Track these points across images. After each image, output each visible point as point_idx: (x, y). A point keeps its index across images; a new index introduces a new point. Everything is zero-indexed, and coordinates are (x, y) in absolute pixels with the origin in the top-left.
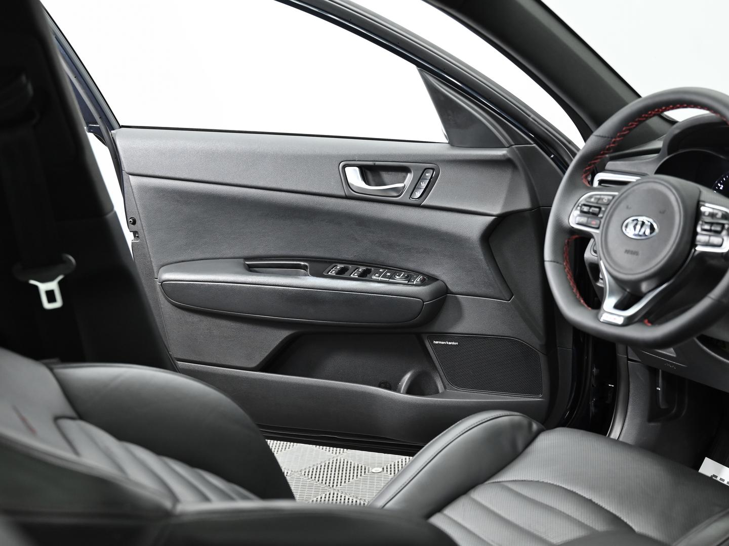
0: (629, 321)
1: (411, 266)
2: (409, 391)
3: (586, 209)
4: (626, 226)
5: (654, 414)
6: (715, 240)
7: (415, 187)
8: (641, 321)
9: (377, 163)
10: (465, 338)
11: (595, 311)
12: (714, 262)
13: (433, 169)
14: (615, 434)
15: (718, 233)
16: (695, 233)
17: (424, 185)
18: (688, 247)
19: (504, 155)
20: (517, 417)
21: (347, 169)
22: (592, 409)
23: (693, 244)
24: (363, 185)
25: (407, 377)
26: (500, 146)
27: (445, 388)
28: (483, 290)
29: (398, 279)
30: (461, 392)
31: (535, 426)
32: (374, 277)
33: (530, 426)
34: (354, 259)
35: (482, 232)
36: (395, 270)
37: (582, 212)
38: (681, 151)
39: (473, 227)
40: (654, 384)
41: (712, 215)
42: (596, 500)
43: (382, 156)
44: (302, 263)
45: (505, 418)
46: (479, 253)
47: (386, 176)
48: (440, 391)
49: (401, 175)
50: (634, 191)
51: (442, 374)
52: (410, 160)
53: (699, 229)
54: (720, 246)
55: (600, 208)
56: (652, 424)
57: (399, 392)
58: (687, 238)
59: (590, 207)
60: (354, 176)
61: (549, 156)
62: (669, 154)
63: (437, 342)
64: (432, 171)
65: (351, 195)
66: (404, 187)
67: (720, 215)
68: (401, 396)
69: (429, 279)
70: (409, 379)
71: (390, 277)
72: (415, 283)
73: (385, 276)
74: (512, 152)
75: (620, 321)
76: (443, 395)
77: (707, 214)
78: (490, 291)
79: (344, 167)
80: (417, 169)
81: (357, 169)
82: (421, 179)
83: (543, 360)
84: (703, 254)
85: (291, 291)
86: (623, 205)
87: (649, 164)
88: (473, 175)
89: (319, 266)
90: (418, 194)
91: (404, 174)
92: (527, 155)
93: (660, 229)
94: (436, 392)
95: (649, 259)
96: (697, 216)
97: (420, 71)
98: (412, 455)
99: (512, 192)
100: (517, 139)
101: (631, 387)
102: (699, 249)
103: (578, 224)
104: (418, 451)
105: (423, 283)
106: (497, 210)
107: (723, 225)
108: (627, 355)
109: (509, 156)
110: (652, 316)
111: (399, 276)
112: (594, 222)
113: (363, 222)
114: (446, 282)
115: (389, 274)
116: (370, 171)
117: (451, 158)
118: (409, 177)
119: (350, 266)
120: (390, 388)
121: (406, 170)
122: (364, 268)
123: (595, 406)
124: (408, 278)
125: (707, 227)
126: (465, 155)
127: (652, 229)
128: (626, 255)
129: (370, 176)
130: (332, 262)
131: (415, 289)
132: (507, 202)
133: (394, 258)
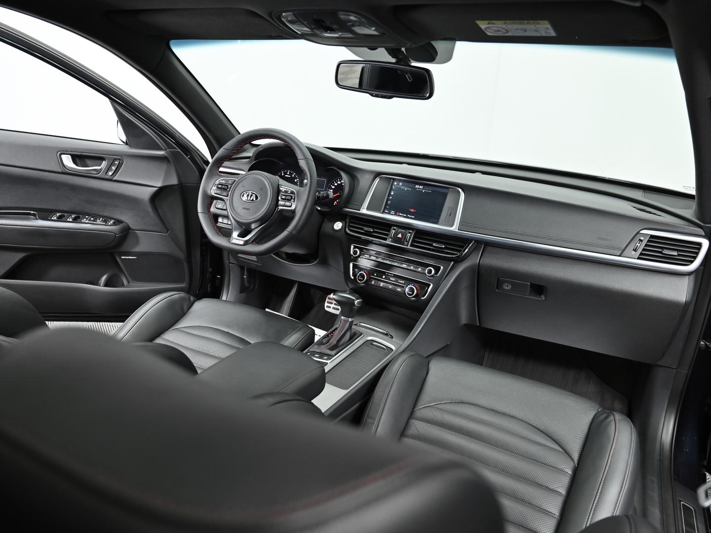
0: (246, 243)
1: (106, 214)
2: (106, 285)
3: (220, 186)
4: (243, 196)
5: (243, 289)
6: (288, 204)
7: (109, 169)
8: (252, 243)
9: (83, 154)
10: (140, 255)
11: (227, 238)
12: (287, 214)
13: (120, 160)
14: (224, 298)
15: (289, 200)
16: (278, 201)
17: (114, 168)
18: (275, 206)
19: (163, 155)
20: (182, 294)
21: (63, 156)
22: (209, 289)
23: (277, 205)
24: (74, 166)
25: (104, 278)
26: (161, 149)
27: (129, 282)
28: (151, 228)
29: (98, 221)
30: (139, 284)
31: (192, 298)
32: (83, 221)
33: (190, 298)
34: (68, 210)
35: (150, 196)
36: (96, 217)
37: (218, 187)
38: (261, 159)
39: (146, 193)
40: (243, 274)
41: (286, 192)
42: (231, 332)
43: (86, 149)
44: (32, 212)
45: (176, 295)
46: (149, 208)
47: (88, 162)
48: (125, 285)
49: (99, 162)
50: (246, 178)
51: (127, 274)
52: (105, 153)
53: (280, 198)
54: (291, 207)
55: (228, 186)
56: (242, 294)
57: (100, 286)
58: (274, 202)
59: (222, 185)
60: (67, 161)
61: (187, 156)
62: (255, 160)
63: (124, 257)
64: (119, 160)
65: (65, 172)
66: (101, 169)
67: (289, 192)
68: (101, 288)
69: (118, 222)
70: (105, 279)
71: (93, 221)
72: (110, 224)
73: (90, 220)
74: (167, 152)
75: (242, 243)
76: (127, 287)
77: (283, 191)
78: (156, 228)
79: (60, 155)
80: (109, 159)
81: (70, 156)
82: (112, 164)
83: (186, 265)
84: (282, 210)
85: (26, 229)
86: (240, 185)
87: (245, 165)
88: (144, 164)
89: (45, 214)
90: (110, 173)
91: (101, 161)
92: (175, 155)
93: (260, 198)
94: (123, 285)
95: (256, 212)
96: (279, 191)
97: (111, 102)
98: (123, 321)
99: (167, 175)
100: (169, 146)
101: (231, 276)
102: (280, 208)
103: (215, 194)
104: (127, 319)
105: (114, 224)
106: (159, 185)
107: (292, 196)
108: (229, 260)
109: (166, 155)
110: (258, 240)
111: (99, 220)
112: (225, 194)
113: (74, 188)
114: (129, 224)
115: (92, 219)
116: (78, 158)
117: (131, 154)
118: (104, 164)
119: (66, 214)
120: (93, 284)
121: (102, 159)
122: (76, 216)
123: (210, 288)
124: (105, 221)
125: (283, 197)
126: (139, 153)
127: (257, 198)
128: (243, 210)
129: (78, 161)
130: (54, 211)
131: (110, 228)
132: (164, 181)
133: (96, 210)
